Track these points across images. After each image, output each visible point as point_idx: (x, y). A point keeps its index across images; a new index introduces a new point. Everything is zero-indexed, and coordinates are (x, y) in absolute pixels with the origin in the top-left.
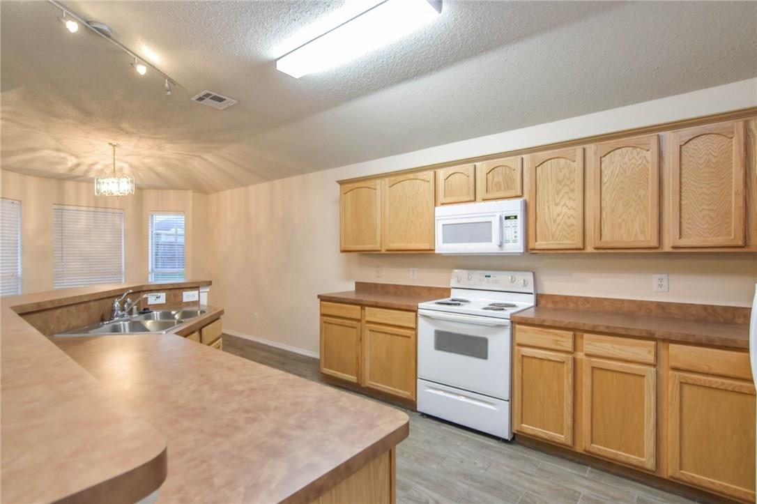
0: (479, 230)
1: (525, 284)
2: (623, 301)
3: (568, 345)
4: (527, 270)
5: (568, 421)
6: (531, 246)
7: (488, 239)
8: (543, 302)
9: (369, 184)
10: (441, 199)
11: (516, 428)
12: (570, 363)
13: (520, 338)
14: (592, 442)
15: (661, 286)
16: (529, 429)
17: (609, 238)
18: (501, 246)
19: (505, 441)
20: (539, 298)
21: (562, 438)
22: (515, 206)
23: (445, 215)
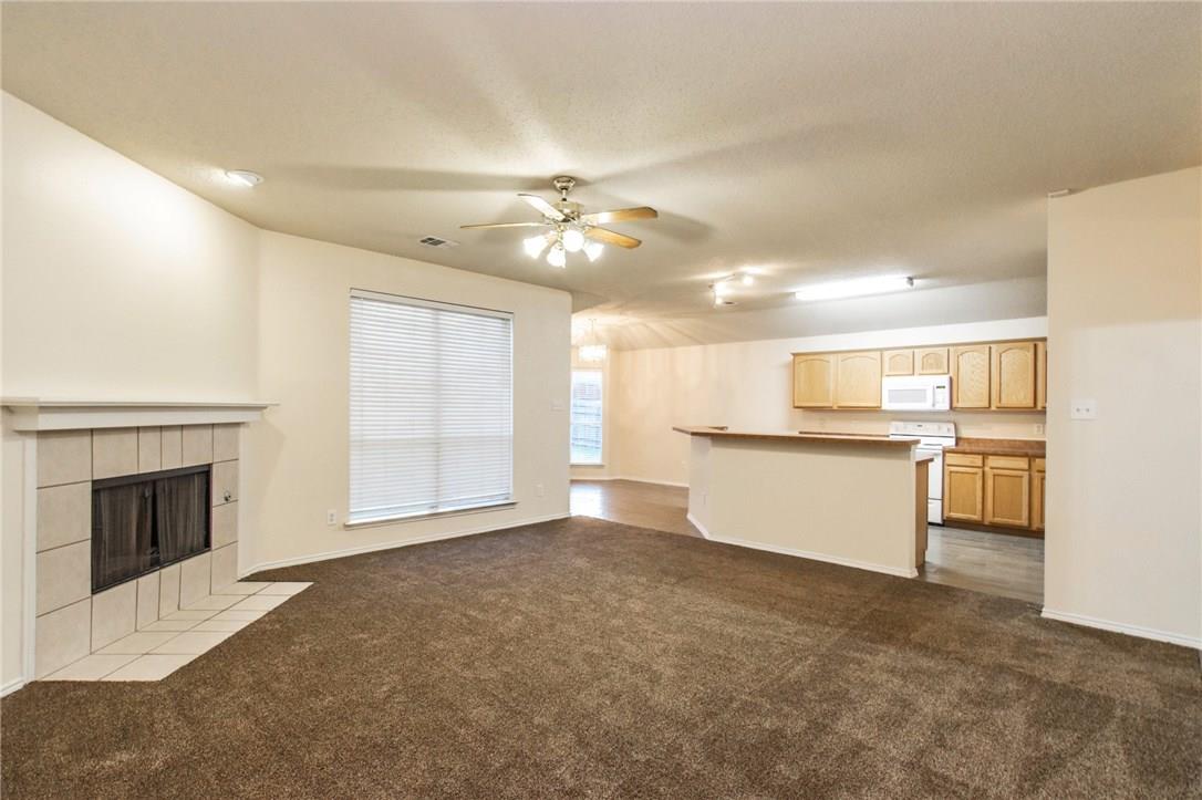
0: (919, 394)
1: (949, 430)
2: (1015, 441)
3: (980, 463)
4: (949, 422)
5: (979, 506)
6: (955, 405)
7: (924, 399)
8: (961, 443)
9: (822, 357)
10: (886, 371)
11: (946, 515)
12: (981, 474)
13: (948, 461)
14: (994, 516)
15: (1039, 431)
16: (954, 515)
17: (1005, 402)
18: (934, 405)
19: (938, 525)
20: (958, 440)
21: (976, 517)
22: (944, 380)
23: (889, 384)
